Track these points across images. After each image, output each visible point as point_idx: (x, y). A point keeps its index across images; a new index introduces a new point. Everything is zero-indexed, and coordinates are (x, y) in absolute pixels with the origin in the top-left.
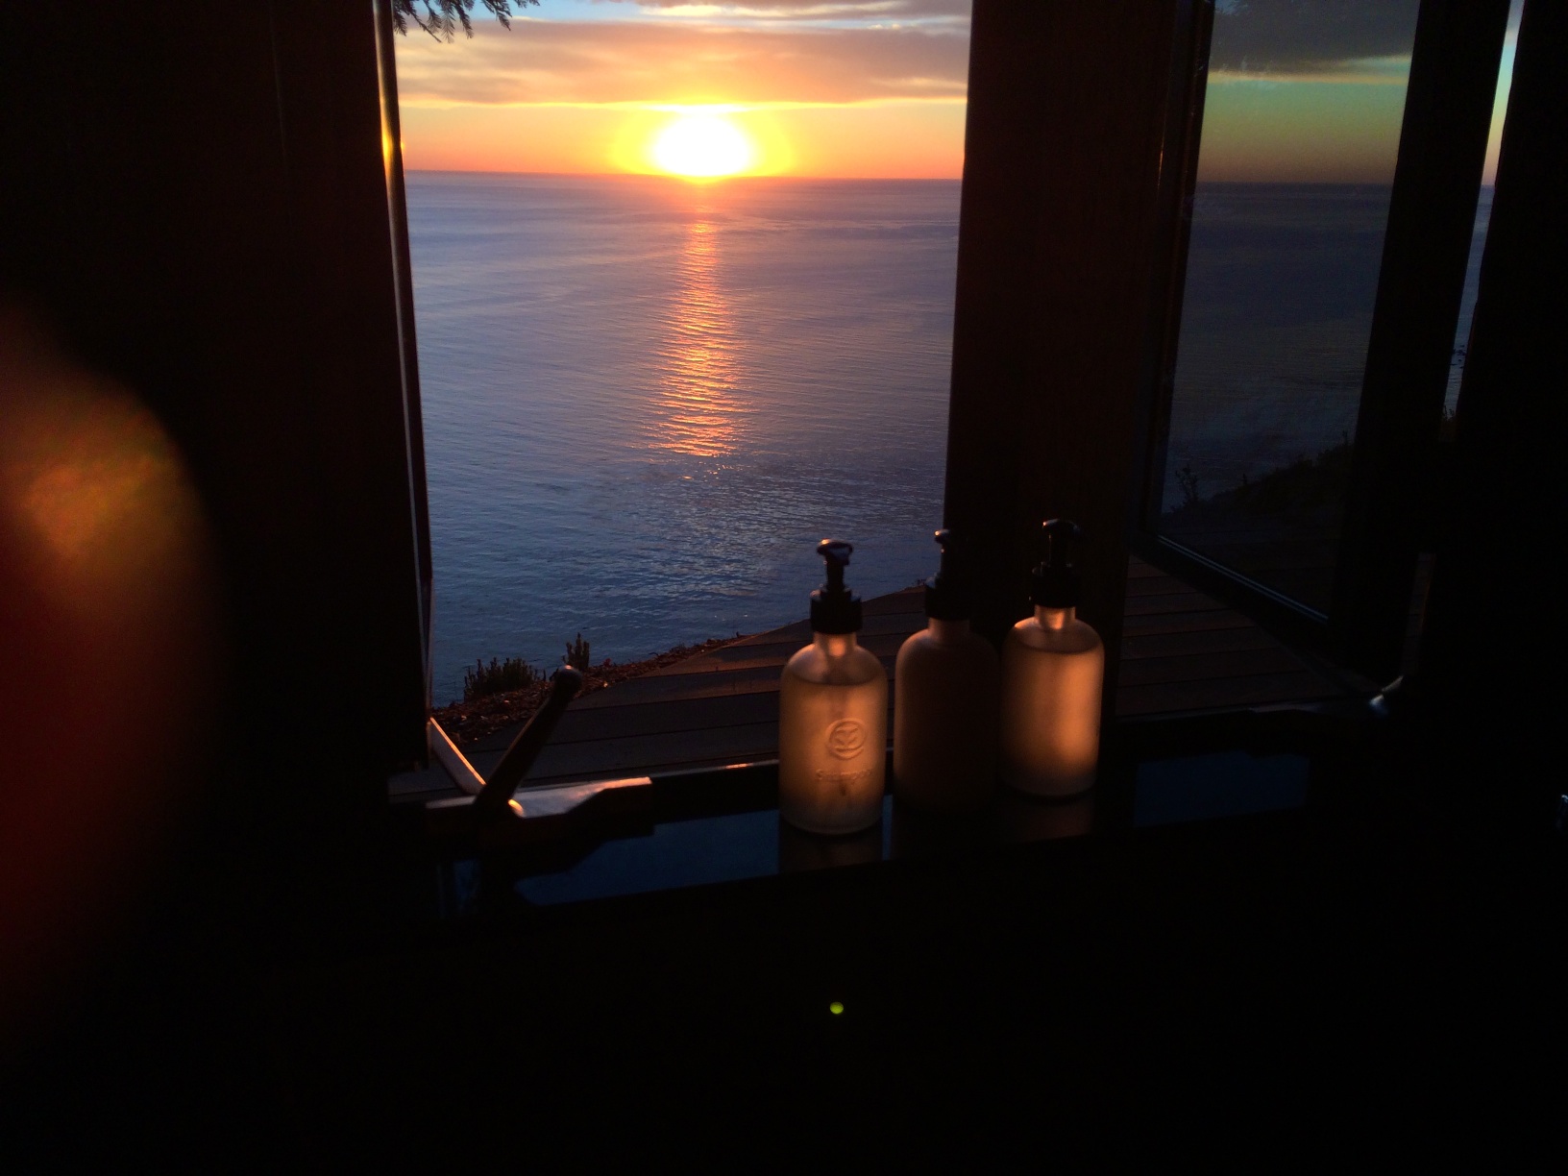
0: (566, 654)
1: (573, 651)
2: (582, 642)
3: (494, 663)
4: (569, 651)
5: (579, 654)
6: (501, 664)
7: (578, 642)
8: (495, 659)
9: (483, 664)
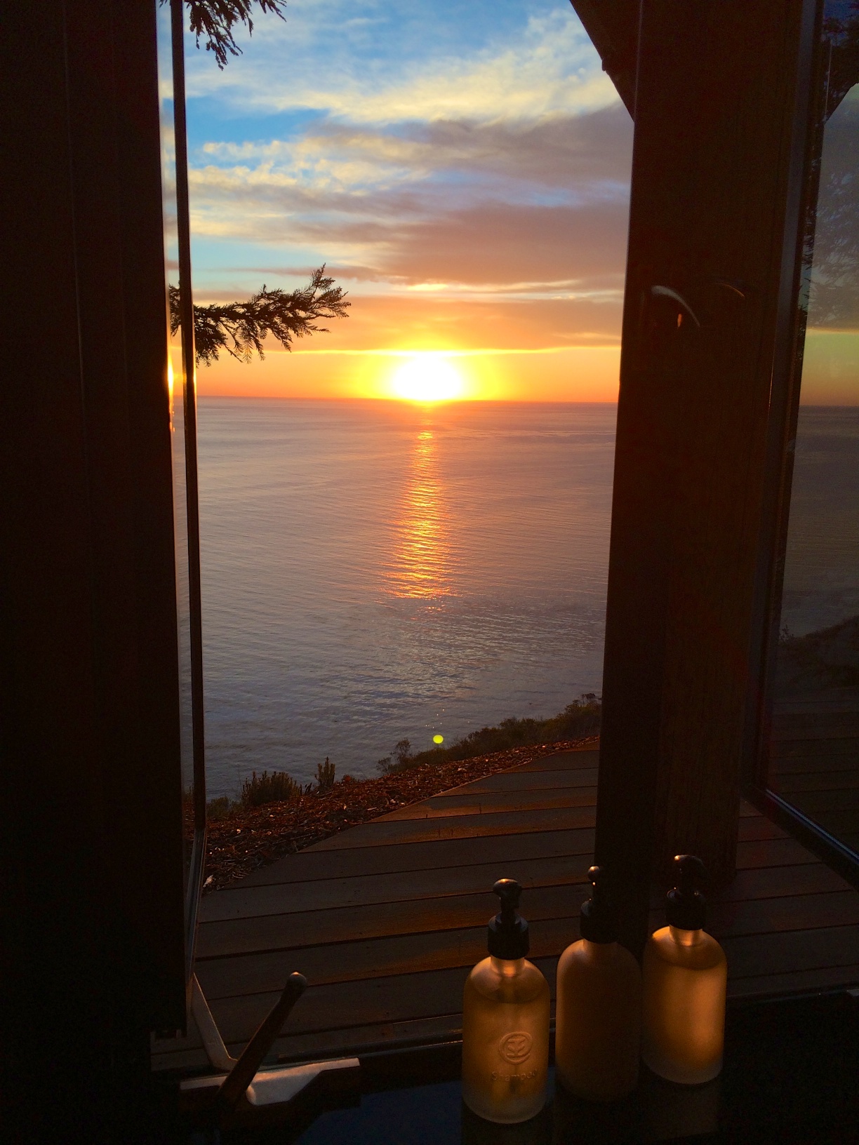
0: (317, 772)
1: (323, 771)
2: (330, 764)
3: (265, 775)
4: (320, 771)
5: (327, 773)
6: (270, 776)
7: (327, 763)
8: (266, 772)
9: (257, 777)
